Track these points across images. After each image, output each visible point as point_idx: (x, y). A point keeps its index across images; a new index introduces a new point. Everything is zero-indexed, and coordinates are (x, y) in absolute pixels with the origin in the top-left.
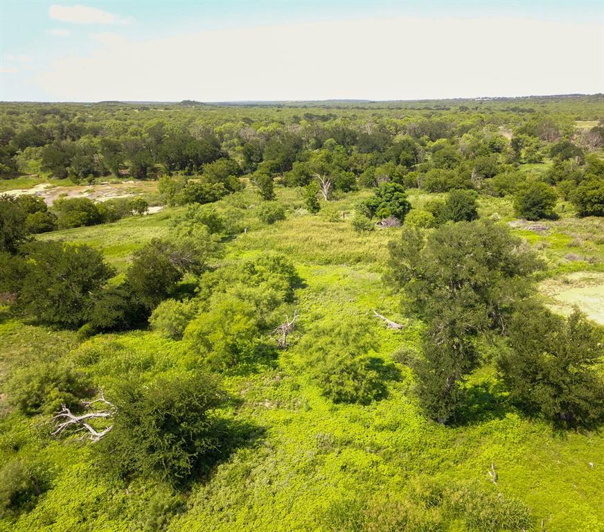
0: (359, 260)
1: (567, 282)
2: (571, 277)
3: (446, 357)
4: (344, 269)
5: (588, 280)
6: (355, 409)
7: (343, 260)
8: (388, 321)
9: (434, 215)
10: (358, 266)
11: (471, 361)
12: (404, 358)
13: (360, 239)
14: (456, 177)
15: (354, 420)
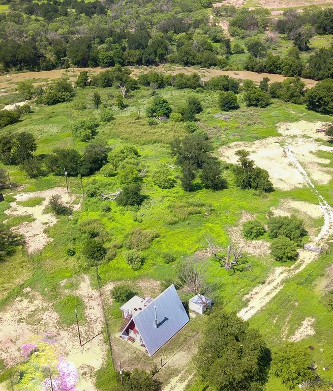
0: (155, 142)
1: (229, 147)
2: (231, 145)
3: (188, 176)
4: (150, 147)
5: (236, 145)
6: (167, 190)
7: (149, 143)
8: (170, 166)
9: (182, 114)
10: (155, 145)
11: (193, 177)
12: (177, 177)
13: (152, 131)
14: (192, 80)
15: (168, 192)
